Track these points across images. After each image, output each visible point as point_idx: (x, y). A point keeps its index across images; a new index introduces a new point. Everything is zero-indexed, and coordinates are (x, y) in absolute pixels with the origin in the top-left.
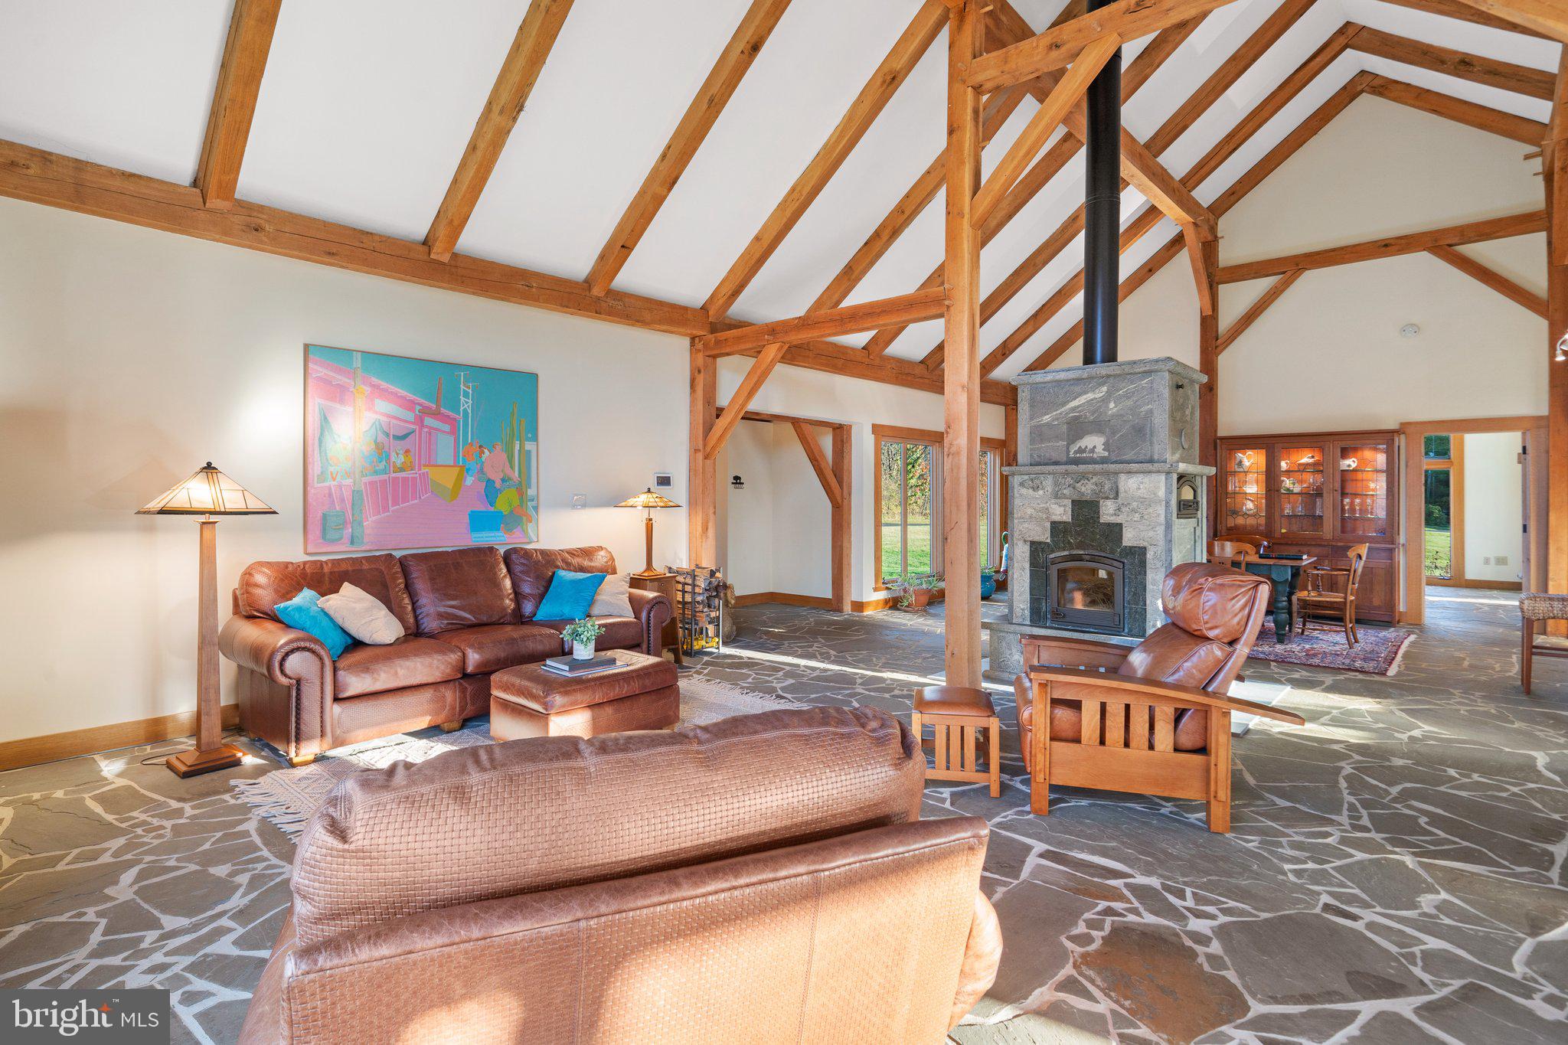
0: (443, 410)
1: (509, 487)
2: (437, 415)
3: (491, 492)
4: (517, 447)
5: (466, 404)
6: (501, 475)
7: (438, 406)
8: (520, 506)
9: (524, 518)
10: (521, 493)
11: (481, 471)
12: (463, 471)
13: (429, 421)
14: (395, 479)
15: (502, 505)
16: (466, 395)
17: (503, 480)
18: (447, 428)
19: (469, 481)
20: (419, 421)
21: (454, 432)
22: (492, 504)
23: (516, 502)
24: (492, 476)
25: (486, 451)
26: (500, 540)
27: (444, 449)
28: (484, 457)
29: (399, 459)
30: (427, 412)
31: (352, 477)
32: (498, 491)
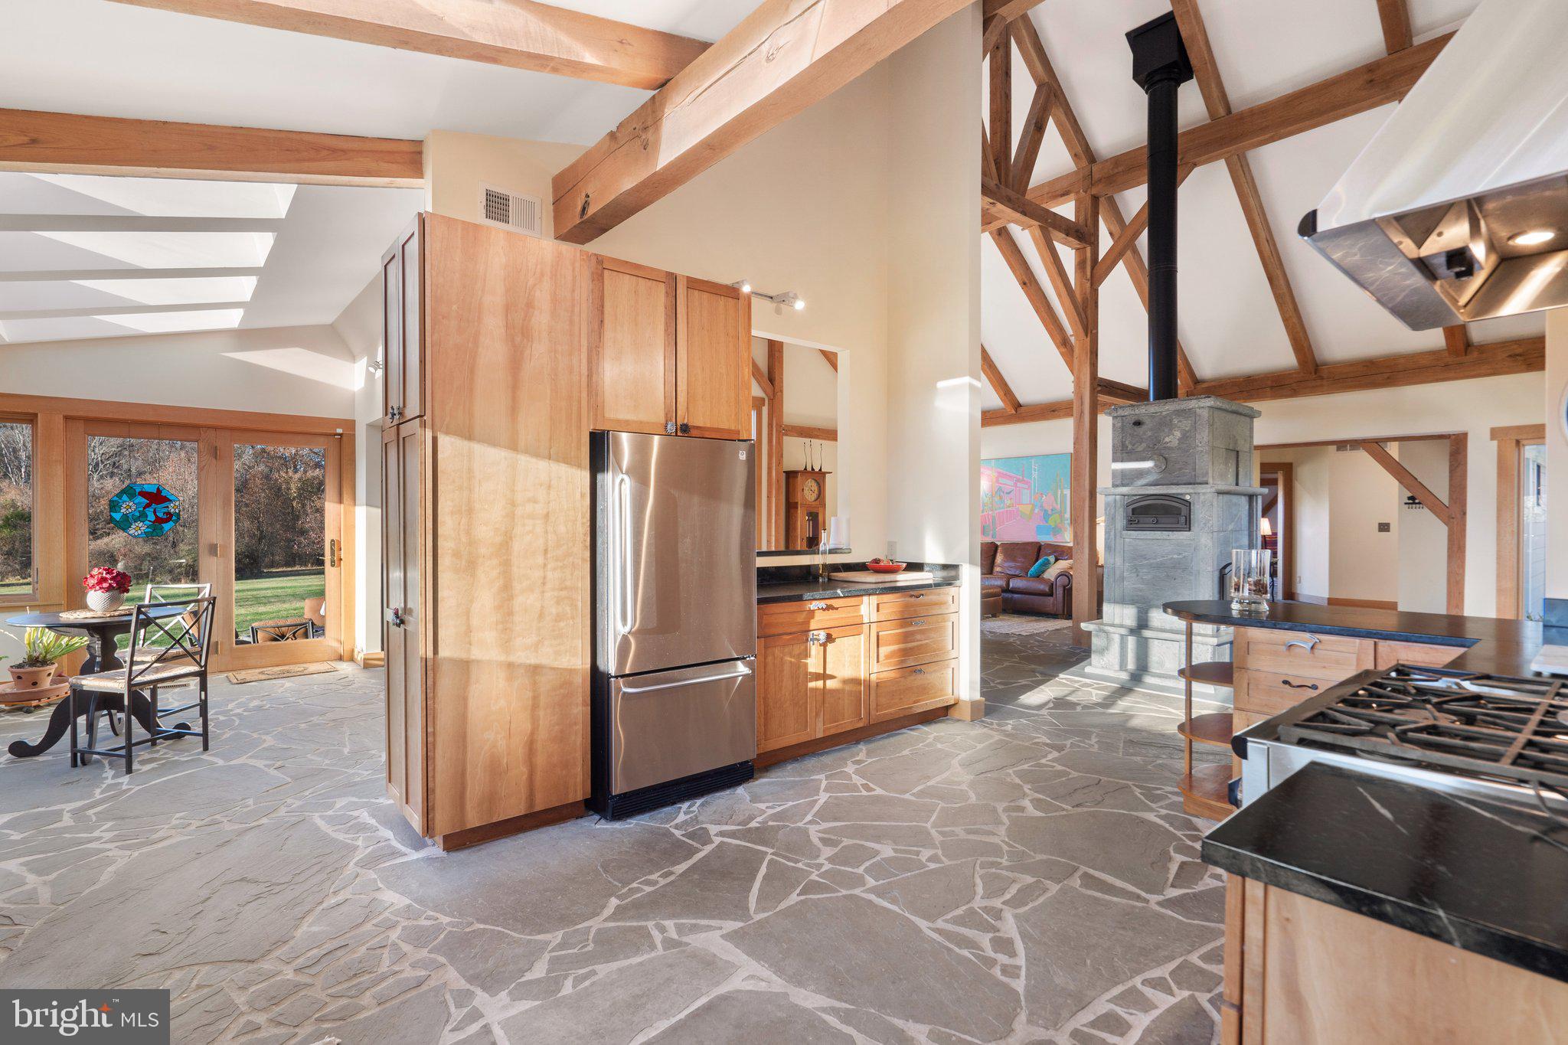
0: (1025, 479)
1: (1056, 513)
2: (1022, 481)
3: (1047, 516)
4: (1060, 492)
5: (1035, 475)
6: (1051, 508)
7: (1023, 477)
8: (1063, 522)
10: (1062, 516)
11: (1042, 506)
12: (1034, 506)
13: (1019, 484)
14: (1007, 511)
15: (1051, 523)
16: (1035, 470)
17: (1052, 510)
18: (1026, 486)
19: (1037, 511)
21: (1029, 488)
22: (1047, 522)
23: (1059, 521)
24: (1046, 508)
25: (1044, 495)
26: (1044, 539)
27: (1026, 492)
28: (1043, 498)
29: (1008, 502)
30: (1018, 480)
31: (992, 510)
32: (1049, 516)
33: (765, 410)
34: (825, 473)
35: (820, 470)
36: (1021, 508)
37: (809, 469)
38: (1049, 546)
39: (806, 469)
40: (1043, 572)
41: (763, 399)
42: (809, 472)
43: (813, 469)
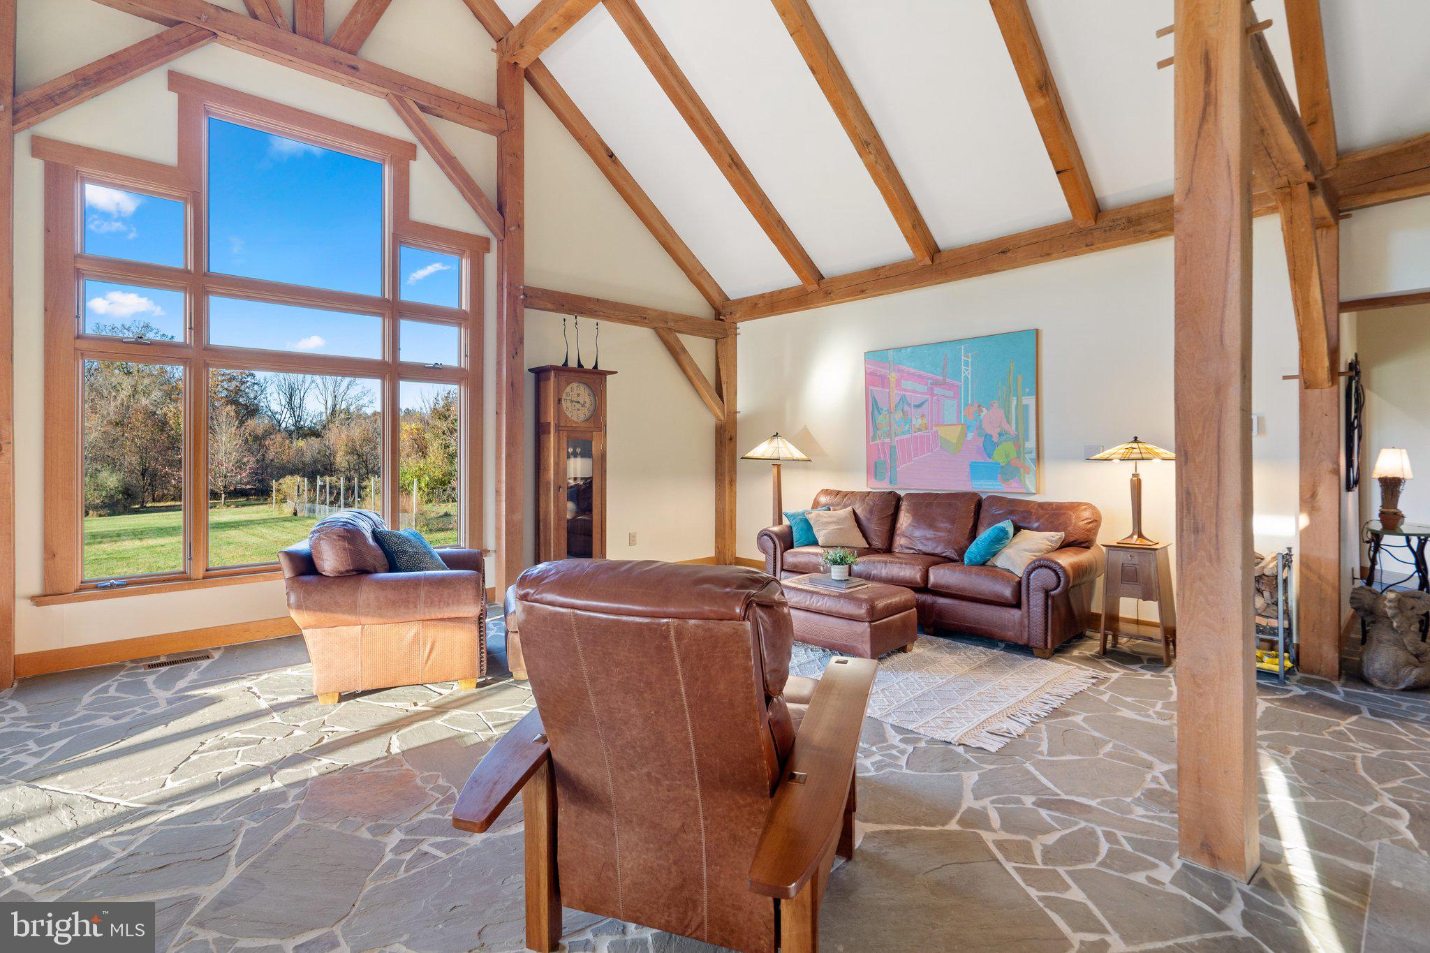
0: (948, 380)
1: (1006, 440)
2: (943, 384)
3: (989, 445)
4: (1014, 402)
5: (966, 372)
6: (998, 430)
7: (945, 377)
8: (1018, 457)
9: (1022, 470)
10: (1018, 447)
11: (980, 428)
12: (965, 428)
13: (937, 390)
14: (916, 438)
15: (999, 456)
16: (967, 364)
17: (1000, 435)
18: (951, 394)
19: (970, 436)
20: (931, 392)
21: (956, 396)
22: (990, 456)
23: (1013, 454)
24: (989, 430)
25: (984, 409)
26: (986, 487)
27: (950, 410)
28: (982, 414)
29: (918, 422)
30: (936, 383)
31: (889, 436)
32: (996, 445)
33: (491, 260)
34: (605, 373)
35: (596, 367)
36: (942, 432)
37: (573, 364)
38: (996, 500)
39: (566, 364)
40: (994, 554)
41: (487, 241)
42: (572, 370)
43: (580, 365)
